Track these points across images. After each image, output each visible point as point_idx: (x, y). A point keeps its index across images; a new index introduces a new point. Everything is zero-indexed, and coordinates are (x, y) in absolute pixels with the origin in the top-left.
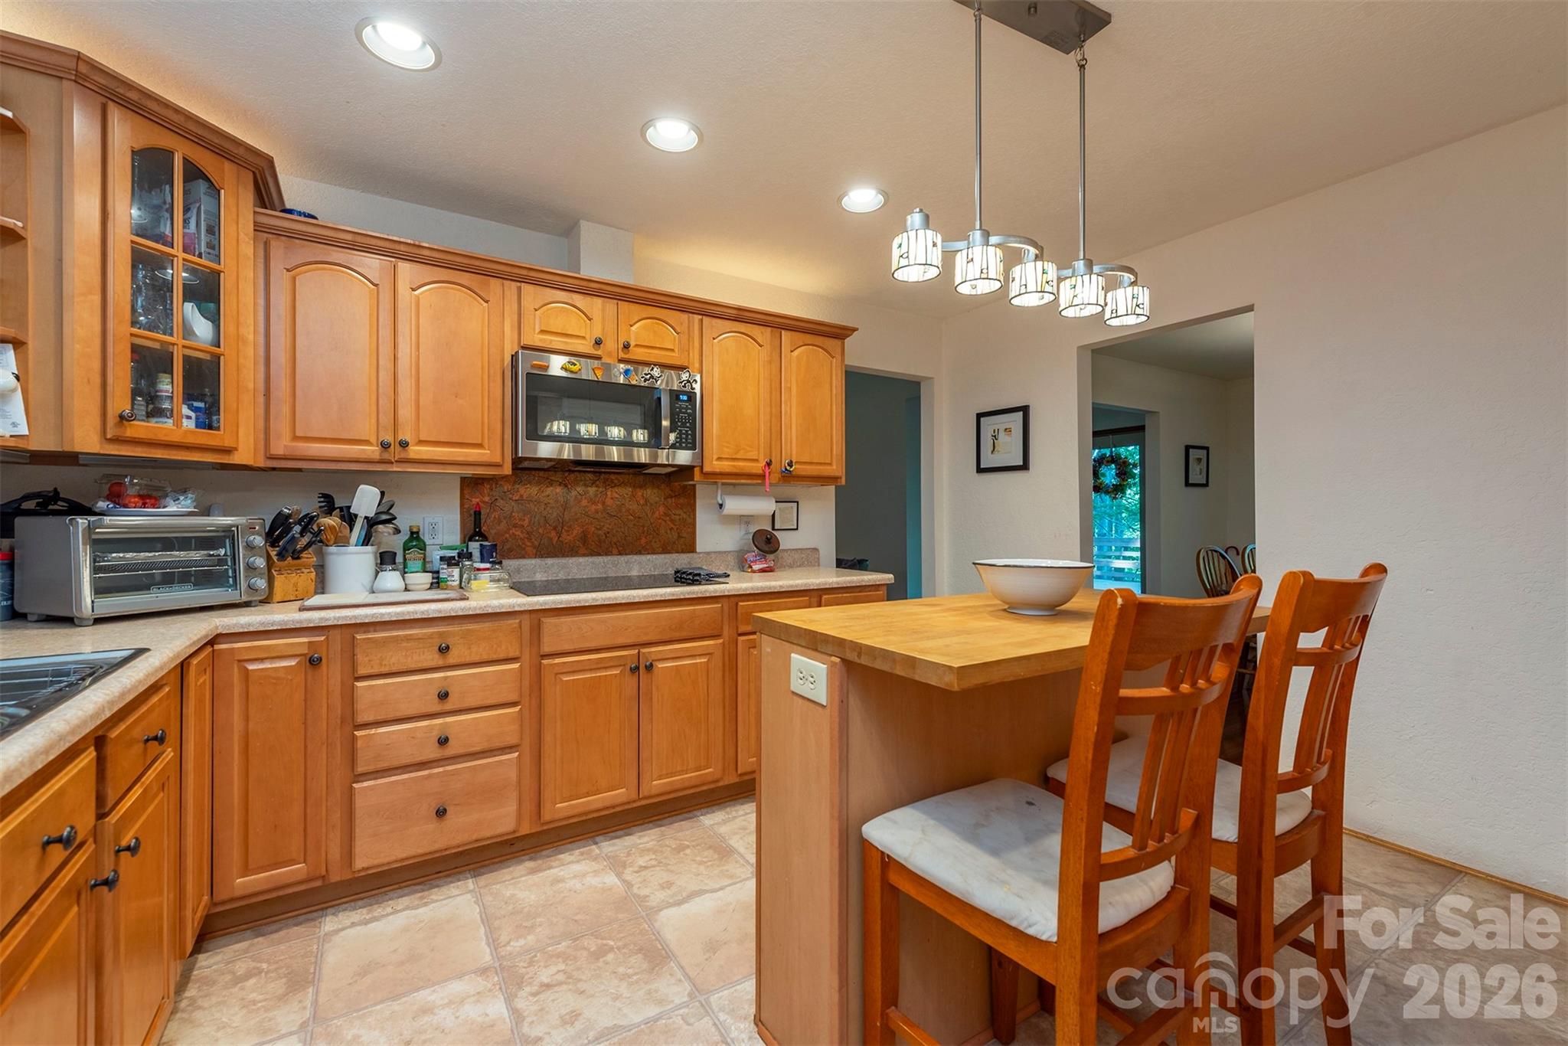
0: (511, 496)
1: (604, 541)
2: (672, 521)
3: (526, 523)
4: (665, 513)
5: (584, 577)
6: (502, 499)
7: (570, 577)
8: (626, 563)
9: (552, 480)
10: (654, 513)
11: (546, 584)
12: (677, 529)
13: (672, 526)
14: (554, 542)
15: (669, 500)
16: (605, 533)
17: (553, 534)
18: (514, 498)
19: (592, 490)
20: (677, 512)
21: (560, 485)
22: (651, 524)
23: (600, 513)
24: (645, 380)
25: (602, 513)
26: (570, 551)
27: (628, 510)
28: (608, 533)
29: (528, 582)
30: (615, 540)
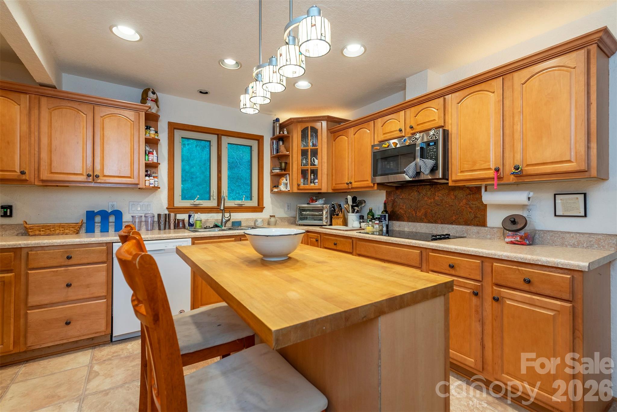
0: (399, 197)
1: (435, 217)
2: (471, 208)
3: (404, 207)
4: (466, 203)
5: (423, 232)
6: (397, 198)
7: (417, 231)
8: (442, 228)
9: (413, 190)
10: (460, 203)
11: (408, 233)
12: (474, 212)
13: (471, 210)
14: (414, 216)
15: (469, 196)
16: (435, 213)
17: (414, 212)
18: (401, 198)
19: (429, 193)
20: (474, 203)
21: (416, 191)
22: (458, 209)
23: (432, 203)
24: (413, 141)
25: (433, 204)
26: (420, 220)
27: (446, 202)
28: (436, 213)
29: (403, 231)
30: (439, 216)
